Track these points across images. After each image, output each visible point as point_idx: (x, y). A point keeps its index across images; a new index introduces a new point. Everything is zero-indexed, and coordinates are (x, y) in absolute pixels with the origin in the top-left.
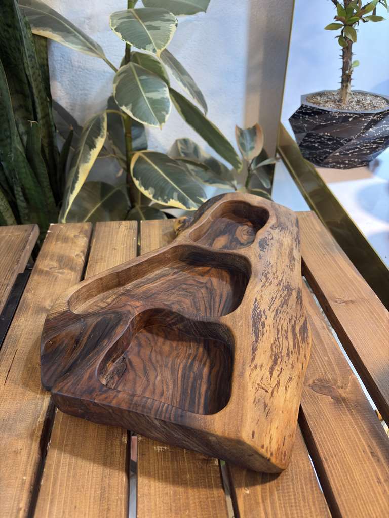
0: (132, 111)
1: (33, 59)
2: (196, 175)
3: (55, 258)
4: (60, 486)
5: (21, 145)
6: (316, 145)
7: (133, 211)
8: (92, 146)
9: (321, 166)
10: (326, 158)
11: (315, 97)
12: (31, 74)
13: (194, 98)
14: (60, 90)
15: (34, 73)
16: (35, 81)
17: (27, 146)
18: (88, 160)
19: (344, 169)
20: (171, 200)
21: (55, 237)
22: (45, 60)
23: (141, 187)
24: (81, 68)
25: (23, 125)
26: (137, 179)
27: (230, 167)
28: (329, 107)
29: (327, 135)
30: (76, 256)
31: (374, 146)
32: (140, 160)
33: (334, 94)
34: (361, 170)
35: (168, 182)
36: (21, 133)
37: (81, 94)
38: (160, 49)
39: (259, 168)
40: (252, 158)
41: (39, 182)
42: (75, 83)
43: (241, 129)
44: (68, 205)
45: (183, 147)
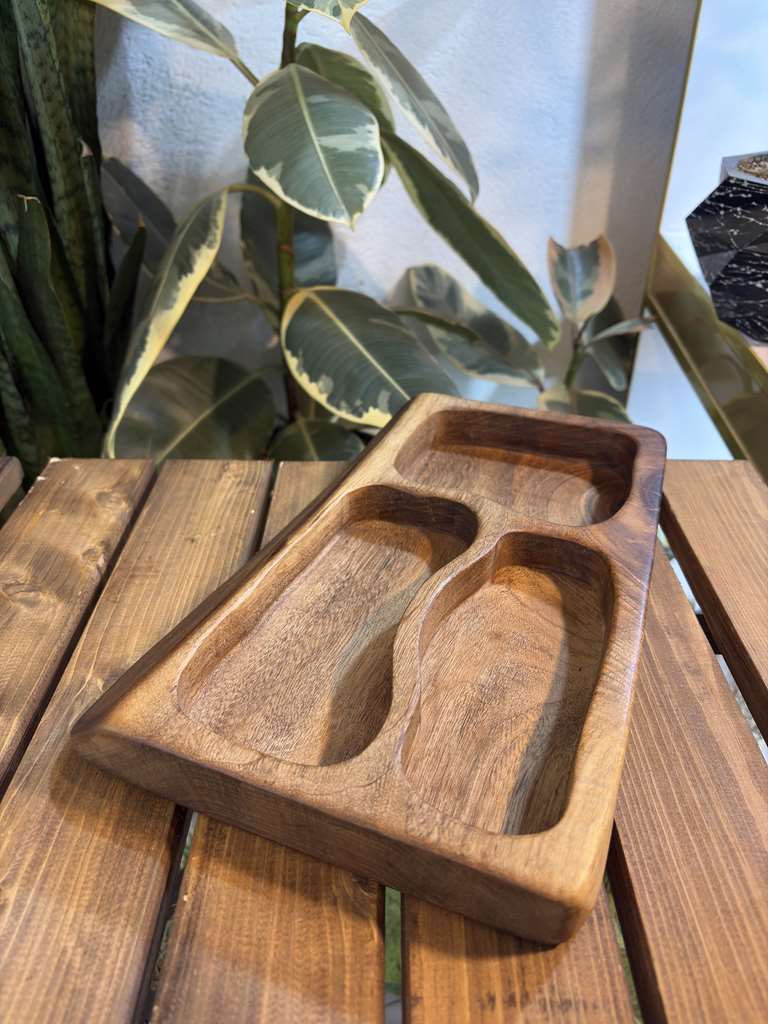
0: (282, 180)
2: (449, 352)
3: (30, 556)
7: (290, 431)
8: (185, 267)
13: (444, 154)
14: (141, 141)
15: (44, 81)
16: (47, 99)
18: (172, 303)
20: (371, 409)
21: (47, 499)
22: (88, 56)
23: (301, 374)
24: (191, 91)
26: (294, 354)
27: (531, 336)
30: (84, 555)
32: (307, 308)
35: (371, 365)
37: (189, 153)
39: (602, 340)
40: (585, 316)
42: (174, 126)
43: (561, 247)
45: (422, 284)
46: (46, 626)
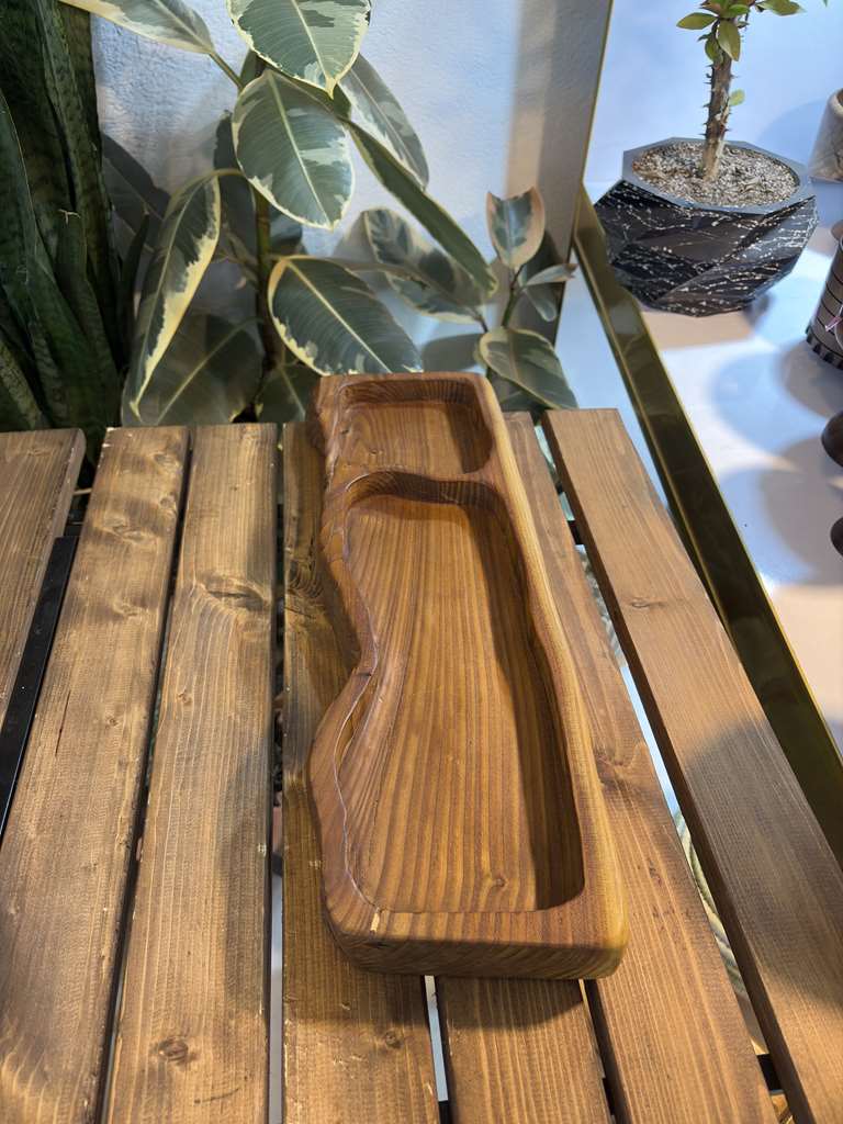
0: (273, 191)
1: (66, 75)
2: (402, 292)
3: (123, 506)
5: (47, 260)
6: (645, 267)
8: (191, 256)
9: (653, 307)
10: (662, 294)
11: (651, 155)
12: (62, 105)
14: (113, 104)
15: (68, 105)
16: (71, 119)
17: (57, 259)
18: (181, 286)
19: (698, 316)
20: (350, 370)
22: (87, 61)
23: (289, 340)
24: (158, 55)
25: (48, 214)
26: (282, 321)
28: (675, 191)
29: (667, 253)
30: (161, 503)
31: (757, 278)
32: (288, 274)
33: (691, 150)
34: (732, 319)
35: (347, 331)
36: (44, 231)
37: (159, 113)
38: (334, 77)
39: (534, 285)
40: (521, 261)
41: (83, 331)
42: (145, 90)
43: (499, 200)
44: (144, 377)
45: (376, 229)
46: (153, 553)
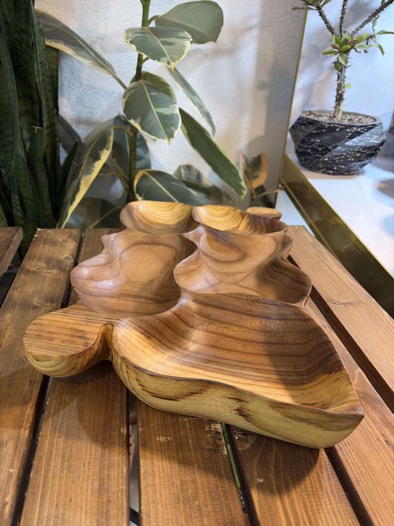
0: (140, 125)
4: (53, 478)
5: (23, 150)
8: (97, 158)
12: (41, 81)
16: (44, 89)
17: (29, 151)
18: (91, 172)
22: (55, 72)
25: (27, 131)
26: (141, 195)
30: (65, 259)
36: (24, 138)
44: (67, 216)
45: (186, 173)
